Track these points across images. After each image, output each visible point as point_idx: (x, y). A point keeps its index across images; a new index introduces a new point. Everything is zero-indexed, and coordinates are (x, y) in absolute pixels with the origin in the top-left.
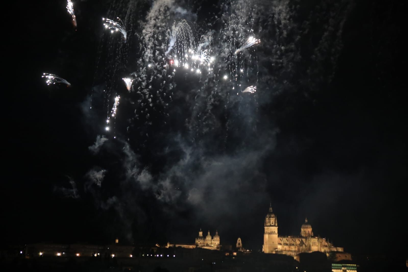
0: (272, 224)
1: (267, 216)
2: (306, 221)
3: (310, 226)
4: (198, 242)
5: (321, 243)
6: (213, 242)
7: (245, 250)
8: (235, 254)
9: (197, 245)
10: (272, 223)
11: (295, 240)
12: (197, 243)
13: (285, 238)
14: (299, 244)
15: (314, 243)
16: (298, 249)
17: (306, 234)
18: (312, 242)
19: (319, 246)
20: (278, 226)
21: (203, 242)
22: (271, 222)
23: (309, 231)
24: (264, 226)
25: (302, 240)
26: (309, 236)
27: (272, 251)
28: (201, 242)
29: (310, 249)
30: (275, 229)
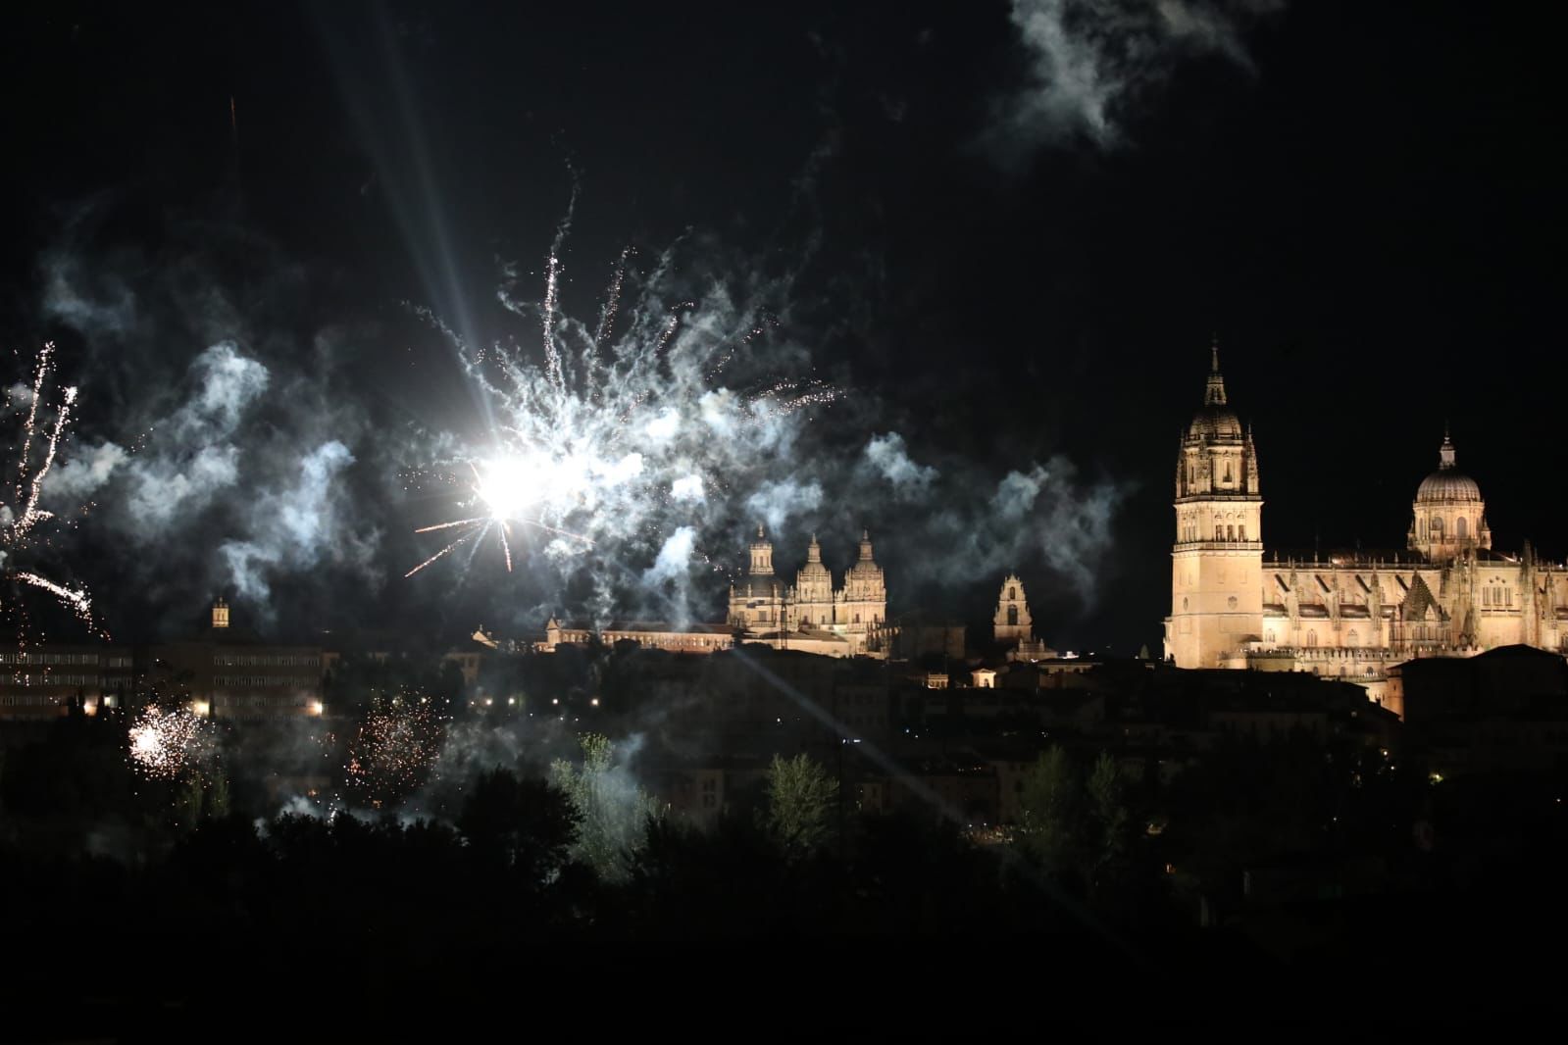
0: (1228, 486)
1: (1193, 431)
2: (1448, 456)
3: (1468, 489)
4: (743, 608)
5: (1543, 592)
6: (839, 606)
7: (1054, 655)
8: (986, 678)
9: (740, 632)
10: (1227, 479)
11: (1375, 582)
12: (740, 619)
13: (1312, 573)
14: (1401, 607)
15: (1497, 594)
16: (1392, 638)
17: (1443, 537)
18: (1486, 591)
19: (1531, 616)
20: (1264, 492)
21: (778, 608)
22: (1220, 473)
23: (1462, 520)
24: (1171, 499)
25: (1417, 580)
26: (1467, 553)
27: (1226, 657)
28: (766, 609)
29: (1468, 637)
30: (1247, 516)
